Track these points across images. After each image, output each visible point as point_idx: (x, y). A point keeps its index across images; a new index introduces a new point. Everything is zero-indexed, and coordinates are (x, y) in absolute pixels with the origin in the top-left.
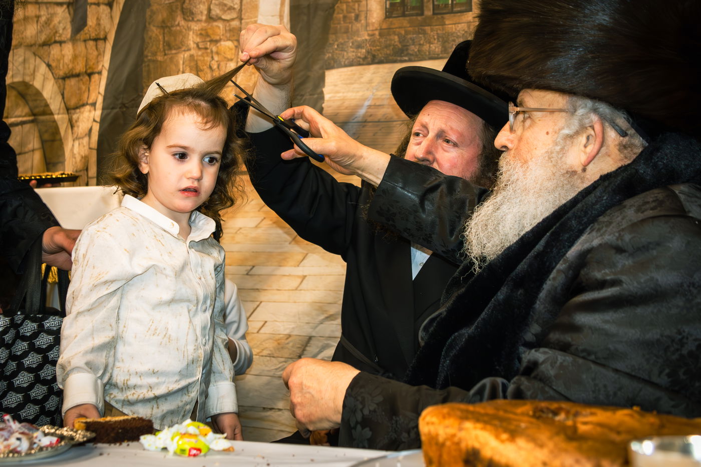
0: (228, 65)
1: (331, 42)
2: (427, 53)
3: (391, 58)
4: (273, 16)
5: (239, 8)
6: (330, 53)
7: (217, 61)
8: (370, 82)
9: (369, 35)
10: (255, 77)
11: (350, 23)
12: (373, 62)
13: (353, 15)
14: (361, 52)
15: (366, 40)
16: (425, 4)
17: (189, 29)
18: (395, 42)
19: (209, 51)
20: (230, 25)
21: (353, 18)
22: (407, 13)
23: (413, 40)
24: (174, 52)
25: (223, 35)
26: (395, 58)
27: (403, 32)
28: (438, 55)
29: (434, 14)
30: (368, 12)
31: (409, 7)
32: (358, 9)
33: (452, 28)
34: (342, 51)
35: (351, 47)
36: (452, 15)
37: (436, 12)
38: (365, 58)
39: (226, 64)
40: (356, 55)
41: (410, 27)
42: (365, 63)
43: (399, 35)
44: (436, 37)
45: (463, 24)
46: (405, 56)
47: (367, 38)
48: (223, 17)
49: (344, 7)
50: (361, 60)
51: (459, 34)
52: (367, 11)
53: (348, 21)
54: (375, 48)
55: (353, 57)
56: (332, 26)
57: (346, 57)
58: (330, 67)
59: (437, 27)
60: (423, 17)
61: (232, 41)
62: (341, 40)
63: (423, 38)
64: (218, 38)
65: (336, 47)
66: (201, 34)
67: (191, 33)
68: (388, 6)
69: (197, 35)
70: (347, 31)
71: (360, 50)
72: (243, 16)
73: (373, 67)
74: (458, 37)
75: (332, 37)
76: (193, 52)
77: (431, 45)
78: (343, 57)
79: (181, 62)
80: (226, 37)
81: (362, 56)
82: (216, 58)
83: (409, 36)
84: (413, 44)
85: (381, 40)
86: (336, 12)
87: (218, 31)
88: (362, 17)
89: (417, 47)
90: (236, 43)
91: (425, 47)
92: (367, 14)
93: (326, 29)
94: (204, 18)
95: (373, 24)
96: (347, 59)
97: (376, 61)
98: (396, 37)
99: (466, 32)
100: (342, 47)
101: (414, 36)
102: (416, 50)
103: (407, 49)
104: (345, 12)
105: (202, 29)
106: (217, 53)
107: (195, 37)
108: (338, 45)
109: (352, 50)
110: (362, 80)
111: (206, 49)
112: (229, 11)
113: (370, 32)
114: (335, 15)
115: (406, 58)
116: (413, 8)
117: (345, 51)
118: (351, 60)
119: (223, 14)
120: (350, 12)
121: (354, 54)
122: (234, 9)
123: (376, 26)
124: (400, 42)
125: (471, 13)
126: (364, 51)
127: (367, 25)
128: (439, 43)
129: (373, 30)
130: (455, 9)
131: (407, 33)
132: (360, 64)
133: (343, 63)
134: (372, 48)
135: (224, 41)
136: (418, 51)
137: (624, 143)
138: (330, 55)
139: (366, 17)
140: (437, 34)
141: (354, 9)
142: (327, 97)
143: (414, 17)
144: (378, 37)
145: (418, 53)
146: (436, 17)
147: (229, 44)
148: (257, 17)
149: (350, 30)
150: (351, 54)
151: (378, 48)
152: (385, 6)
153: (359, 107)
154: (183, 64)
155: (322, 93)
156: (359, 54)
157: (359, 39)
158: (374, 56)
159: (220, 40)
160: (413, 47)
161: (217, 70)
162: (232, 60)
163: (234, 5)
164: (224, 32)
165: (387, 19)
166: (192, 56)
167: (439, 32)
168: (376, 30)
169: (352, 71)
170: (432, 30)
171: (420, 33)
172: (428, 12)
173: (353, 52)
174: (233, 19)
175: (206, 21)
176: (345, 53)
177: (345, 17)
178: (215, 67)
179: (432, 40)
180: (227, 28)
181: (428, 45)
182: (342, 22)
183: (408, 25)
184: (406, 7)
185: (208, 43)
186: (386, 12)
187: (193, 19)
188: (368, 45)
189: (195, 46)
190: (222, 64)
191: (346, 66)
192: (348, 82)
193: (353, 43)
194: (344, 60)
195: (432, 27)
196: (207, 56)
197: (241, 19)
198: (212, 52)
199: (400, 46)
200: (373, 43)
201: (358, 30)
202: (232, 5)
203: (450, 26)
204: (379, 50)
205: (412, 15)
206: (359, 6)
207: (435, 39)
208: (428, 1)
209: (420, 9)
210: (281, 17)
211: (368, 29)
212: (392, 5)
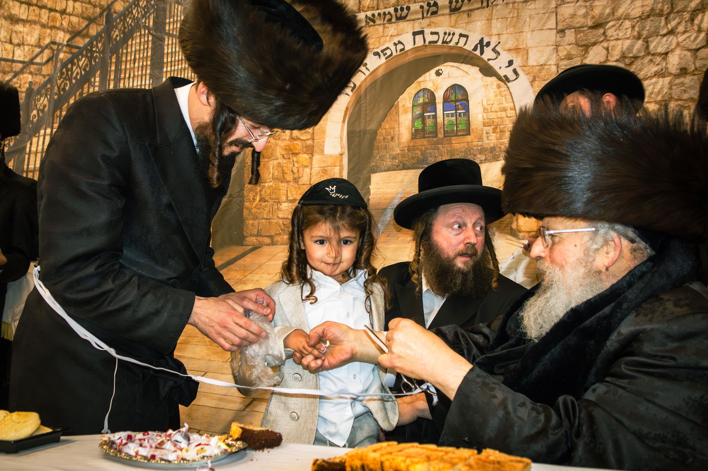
0: (305, 170)
1: (375, 155)
3: (415, 166)
4: (336, 138)
5: (311, 132)
7: (297, 167)
8: (402, 181)
9: (400, 150)
11: (387, 142)
12: (403, 169)
13: (390, 137)
14: (395, 162)
16: (438, 130)
17: (277, 145)
18: (418, 155)
19: (291, 160)
20: (305, 143)
21: (390, 139)
22: (426, 136)
23: (430, 154)
24: (266, 160)
25: (301, 150)
26: (418, 166)
27: (424, 149)
29: (444, 136)
30: (400, 135)
31: (428, 132)
32: (393, 133)
33: (457, 146)
34: (382, 160)
35: (389, 158)
36: (457, 137)
37: (446, 135)
38: (398, 166)
42: (398, 169)
43: (421, 150)
45: (464, 144)
47: (399, 152)
48: (301, 138)
49: (384, 132)
50: (395, 167)
51: (462, 150)
53: (386, 141)
54: (404, 159)
55: (390, 165)
56: (375, 144)
57: (385, 165)
58: (375, 172)
59: (447, 145)
60: (437, 138)
61: (307, 154)
62: (381, 154)
63: (437, 152)
64: (297, 152)
66: (286, 149)
67: (278, 148)
68: (413, 131)
69: (283, 149)
70: (385, 148)
71: (394, 160)
72: (315, 138)
73: (404, 172)
74: (461, 152)
75: (375, 152)
76: (280, 161)
78: (383, 165)
79: (271, 167)
80: (303, 151)
81: (396, 164)
82: (296, 165)
83: (429, 151)
84: (431, 156)
85: (409, 153)
86: (378, 135)
87: (297, 147)
88: (396, 138)
90: (310, 156)
94: (288, 138)
95: (403, 143)
97: (406, 167)
98: (419, 152)
99: (466, 149)
100: (382, 158)
101: (431, 151)
103: (426, 160)
104: (384, 135)
105: (286, 146)
106: (297, 162)
107: (281, 151)
108: (379, 157)
109: (389, 160)
110: (396, 180)
111: (289, 158)
112: (305, 134)
113: (402, 149)
114: (377, 137)
116: (430, 133)
117: (384, 161)
118: (388, 167)
120: (388, 135)
121: (391, 163)
122: (308, 132)
123: (406, 144)
125: (469, 136)
126: (397, 161)
127: (399, 144)
129: (403, 147)
130: (459, 134)
131: (426, 149)
132: (394, 170)
133: (383, 169)
134: (402, 159)
135: (302, 154)
137: (634, 248)
138: (374, 163)
139: (399, 139)
140: (447, 149)
141: (390, 133)
142: (372, 191)
143: (431, 139)
144: (407, 152)
146: (446, 139)
147: (306, 156)
148: (324, 138)
149: (388, 147)
150: (388, 163)
151: (406, 159)
152: (411, 130)
153: (393, 198)
154: (273, 169)
155: (369, 188)
157: (394, 153)
158: (404, 164)
159: (299, 153)
161: (297, 173)
162: (307, 167)
164: (302, 147)
165: (413, 140)
166: (279, 163)
167: (448, 148)
168: (406, 147)
169: (388, 174)
170: (443, 147)
171: (435, 149)
172: (441, 136)
174: (307, 139)
175: (289, 140)
176: (385, 163)
177: (384, 139)
178: (295, 171)
179: (443, 154)
180: (304, 145)
181: (441, 157)
182: (382, 142)
183: (427, 144)
184: (425, 132)
185: (291, 155)
186: (412, 135)
187: (279, 138)
188: (400, 157)
189: (282, 156)
190: (301, 169)
191: (385, 171)
192: (387, 181)
193: (389, 156)
194: (383, 167)
195: (443, 145)
196: (290, 163)
197: (313, 140)
198: (293, 161)
200: (403, 156)
201: (393, 147)
203: (455, 145)
205: (430, 137)
206: (393, 130)
207: (445, 153)
208: (441, 128)
209: (435, 133)
210: (341, 138)
211: (400, 146)
212: (416, 130)
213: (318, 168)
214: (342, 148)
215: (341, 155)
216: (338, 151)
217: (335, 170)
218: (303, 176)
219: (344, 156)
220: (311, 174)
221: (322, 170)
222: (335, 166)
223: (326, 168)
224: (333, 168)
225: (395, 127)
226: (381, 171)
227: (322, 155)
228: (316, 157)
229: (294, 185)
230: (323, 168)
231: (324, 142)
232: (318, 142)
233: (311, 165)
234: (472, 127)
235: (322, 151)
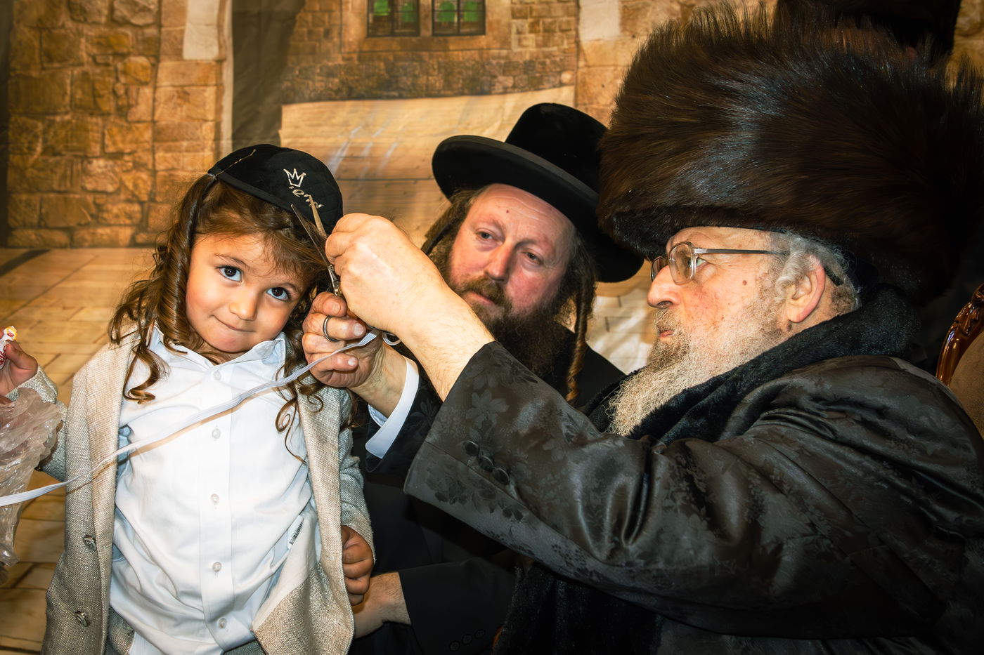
0: (141, 91)
2: (424, 88)
3: (374, 92)
4: (208, 25)
5: (156, 10)
6: (288, 80)
7: (124, 84)
8: (347, 124)
9: (344, 59)
10: (182, 111)
11: (319, 40)
12: (350, 97)
13: (322, 29)
14: (332, 83)
15: (340, 65)
16: (422, 21)
17: (80, 34)
18: (380, 70)
19: (112, 68)
20: (143, 33)
21: (322, 34)
22: (397, 31)
23: (404, 68)
24: (56, 65)
25: (133, 47)
26: (379, 92)
27: (391, 58)
28: (439, 91)
29: (434, 35)
30: (343, 28)
31: (400, 24)
32: (329, 22)
33: (458, 56)
34: (307, 78)
35: (319, 75)
36: (458, 37)
37: (436, 32)
38: (338, 91)
39: (139, 89)
40: (326, 86)
41: (401, 50)
42: (338, 97)
43: (386, 61)
44: (436, 67)
45: (473, 52)
46: (394, 90)
47: (342, 63)
48: (134, 21)
49: (310, 18)
50: (333, 93)
51: (467, 64)
52: (341, 25)
53: (315, 38)
54: (352, 78)
55: (321, 89)
56: (292, 43)
57: (311, 89)
59: (439, 53)
60: (419, 38)
61: (146, 56)
62: (304, 64)
63: (418, 67)
64: (125, 50)
65: (297, 72)
66: (99, 43)
67: (83, 40)
68: (371, 20)
69: (93, 44)
70: (313, 52)
71: (331, 79)
72: (163, 22)
73: (349, 104)
74: (467, 68)
75: (291, 59)
76: (86, 68)
77: (430, 78)
78: (308, 87)
79: (68, 81)
80: (138, 50)
81: (335, 88)
82: (123, 79)
83: (401, 64)
84: (405, 75)
85: (361, 67)
86: (298, 24)
87: (125, 40)
88: (335, 33)
89: (411, 79)
90: (153, 60)
91: (421, 79)
92: (341, 29)
93: (283, 47)
94: (103, 20)
95: (350, 44)
96: (314, 90)
97: (354, 95)
98: (382, 65)
99: (477, 62)
100: (306, 74)
101: (407, 64)
102: (409, 83)
103: (397, 82)
104: (310, 25)
105: (100, 37)
106: (125, 73)
107: (89, 46)
108: (300, 72)
109: (320, 78)
110: (334, 121)
111: (107, 65)
112: (142, 14)
113: (346, 56)
114: (296, 29)
115: (396, 94)
116: (405, 25)
117: (310, 79)
118: (319, 92)
119: (132, 17)
120: (318, 26)
121: (323, 84)
122: (149, 10)
123: (354, 47)
124: (387, 72)
125: (483, 37)
126: (337, 80)
127: (342, 45)
128: (441, 75)
129: (349, 53)
130: (462, 30)
131: (397, 58)
132: (331, 99)
133: (307, 96)
134: (347, 77)
135: (135, 55)
136: (413, 84)
138: (289, 84)
139: (340, 34)
140: (438, 62)
141: (323, 22)
143: (407, 38)
144: (356, 62)
145: (411, 88)
146: (436, 39)
147: (142, 60)
148: (184, 24)
149: (317, 50)
150: (318, 83)
151: (356, 77)
152: (366, 18)
154: (72, 84)
155: (277, 136)
156: (330, 85)
157: (330, 64)
158: (351, 89)
159: (129, 54)
160: (405, 78)
161: (124, 96)
162: (146, 84)
163: (150, 4)
164: (135, 42)
165: (369, 39)
166: (85, 74)
167: (441, 60)
168: (354, 52)
169: (319, 107)
171: (413, 60)
172: (426, 32)
173: (322, 81)
174: (148, 26)
175: (106, 25)
176: (310, 83)
177: (310, 32)
178: (121, 92)
179: (431, 71)
180: (140, 38)
181: (425, 78)
182: (306, 39)
183: (399, 48)
184: (395, 24)
185: (111, 58)
186: (368, 28)
187: (86, 20)
188: (343, 73)
189: (90, 59)
190: (133, 89)
191: (311, 100)
192: (315, 122)
193: (321, 69)
194: (308, 92)
195: (432, 53)
196: (109, 76)
197: (159, 26)
198: (116, 70)
199: (387, 77)
200: (349, 70)
201: (328, 52)
202: (146, 4)
203: (456, 53)
204: (357, 81)
205: (404, 35)
206: (330, 17)
207: (434, 70)
208: (426, 16)
209: (415, 27)
210: (220, 27)
211: (343, 50)
212: (377, 19)
213: (171, 89)
214: (220, 47)
215: (220, 61)
216: (211, 53)
217: (206, 94)
218: (137, 104)
219: (225, 64)
220: (154, 100)
221: (178, 92)
222: (206, 85)
223: (186, 89)
224: (201, 88)
225: (334, 8)
226: (303, 100)
227: (178, 60)
228: (167, 65)
229: (118, 121)
230: (179, 89)
231: (182, 32)
232: (169, 33)
233: (156, 82)
234: (490, 17)
235: (178, 53)
